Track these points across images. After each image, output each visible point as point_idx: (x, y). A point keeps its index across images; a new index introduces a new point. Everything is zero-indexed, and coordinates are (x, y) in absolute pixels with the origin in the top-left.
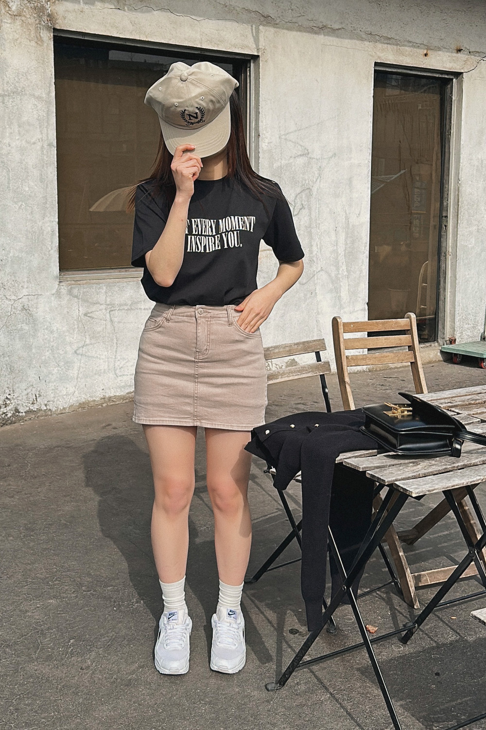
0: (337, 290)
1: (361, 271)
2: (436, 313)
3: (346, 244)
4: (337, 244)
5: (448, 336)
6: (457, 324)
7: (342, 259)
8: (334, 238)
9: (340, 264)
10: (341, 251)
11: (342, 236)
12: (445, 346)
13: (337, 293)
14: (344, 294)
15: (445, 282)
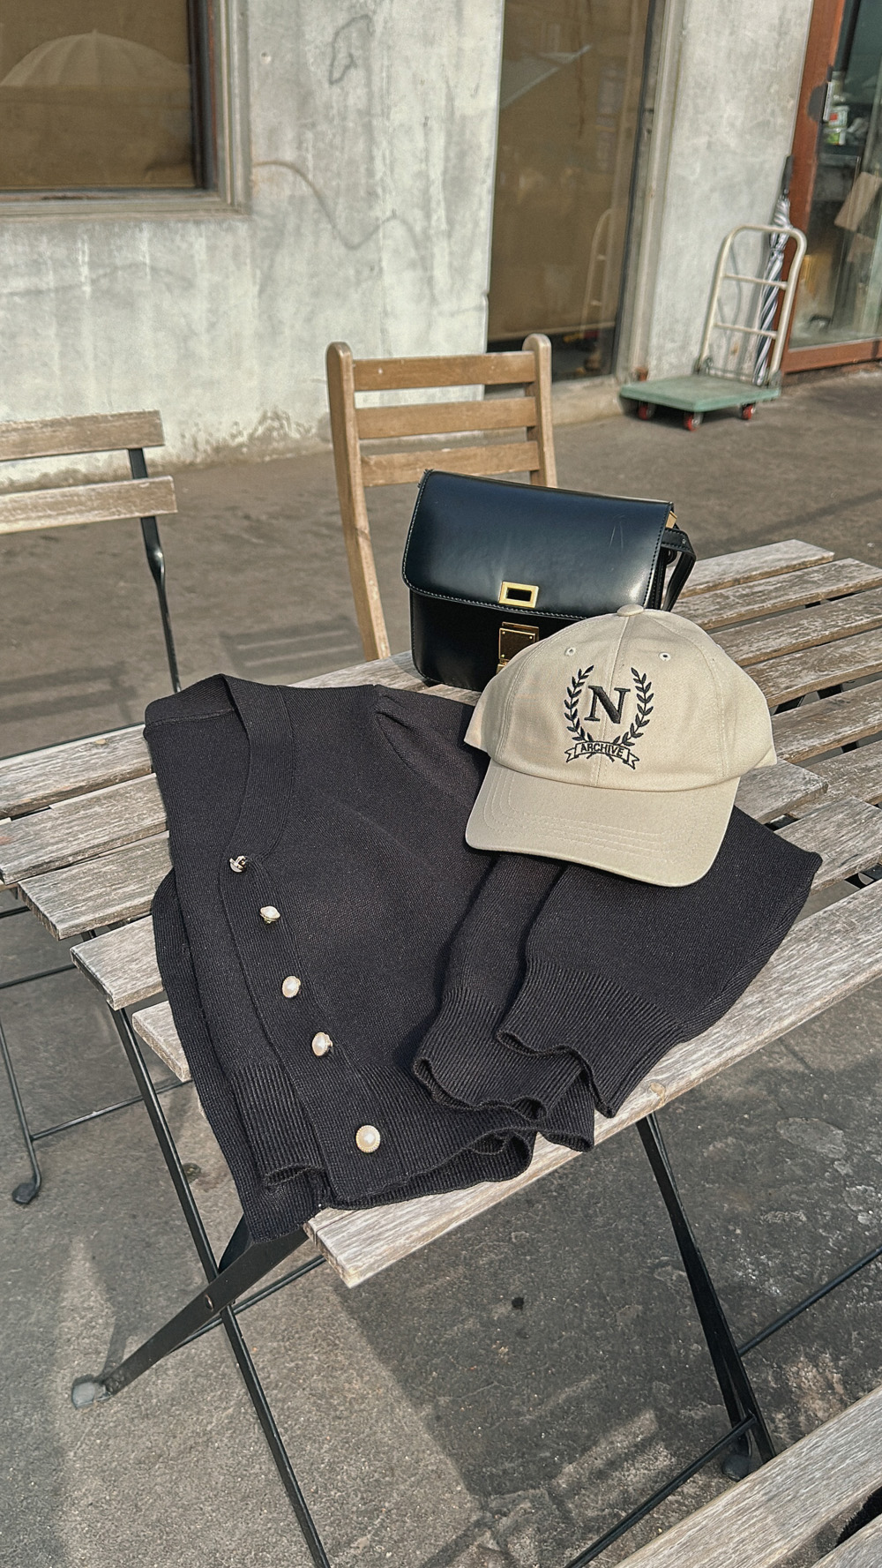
0: (424, 263)
1: (476, 224)
2: (618, 318)
3: (447, 159)
4: (427, 157)
5: (635, 364)
6: (654, 341)
7: (437, 192)
8: (421, 144)
9: (433, 205)
10: (436, 173)
11: (439, 142)
12: (629, 385)
13: (425, 269)
14: (441, 274)
15: (638, 254)
